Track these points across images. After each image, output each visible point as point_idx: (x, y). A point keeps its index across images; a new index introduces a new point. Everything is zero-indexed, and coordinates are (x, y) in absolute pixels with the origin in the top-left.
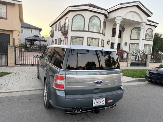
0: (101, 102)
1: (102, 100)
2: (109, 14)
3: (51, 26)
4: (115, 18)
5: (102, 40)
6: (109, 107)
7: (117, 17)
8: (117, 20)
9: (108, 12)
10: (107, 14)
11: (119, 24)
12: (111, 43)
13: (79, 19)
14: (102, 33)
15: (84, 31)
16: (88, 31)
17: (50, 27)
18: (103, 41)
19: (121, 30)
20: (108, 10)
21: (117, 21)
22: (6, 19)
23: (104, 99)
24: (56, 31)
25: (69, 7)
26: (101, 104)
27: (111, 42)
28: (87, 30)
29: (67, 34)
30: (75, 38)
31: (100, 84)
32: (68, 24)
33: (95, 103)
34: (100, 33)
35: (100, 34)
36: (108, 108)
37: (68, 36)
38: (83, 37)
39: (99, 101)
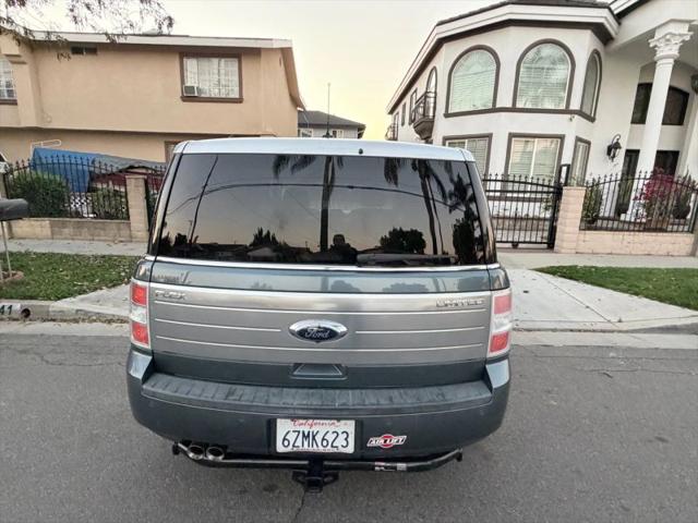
0: (330, 437)
1: (332, 429)
2: (619, 24)
3: (391, 112)
4: (651, 34)
5: (579, 139)
6: (402, 466)
7: (659, 27)
8: (658, 40)
9: (616, 12)
10: (611, 25)
11: (672, 61)
12: (628, 151)
13: (477, 68)
14: (580, 113)
15: (494, 110)
16: (514, 109)
17: (390, 116)
18: (581, 145)
19: (678, 85)
20: (613, 7)
21: (661, 44)
22: (239, 101)
23: (349, 426)
24: (403, 124)
25: (439, 24)
26: (329, 449)
27: (625, 146)
28: (509, 105)
29: (430, 130)
30: (456, 141)
31: (322, 343)
32: (435, 93)
33: (291, 438)
34: (567, 111)
35: (569, 116)
36: (395, 468)
37: (433, 137)
38: (489, 136)
39: (315, 429)
